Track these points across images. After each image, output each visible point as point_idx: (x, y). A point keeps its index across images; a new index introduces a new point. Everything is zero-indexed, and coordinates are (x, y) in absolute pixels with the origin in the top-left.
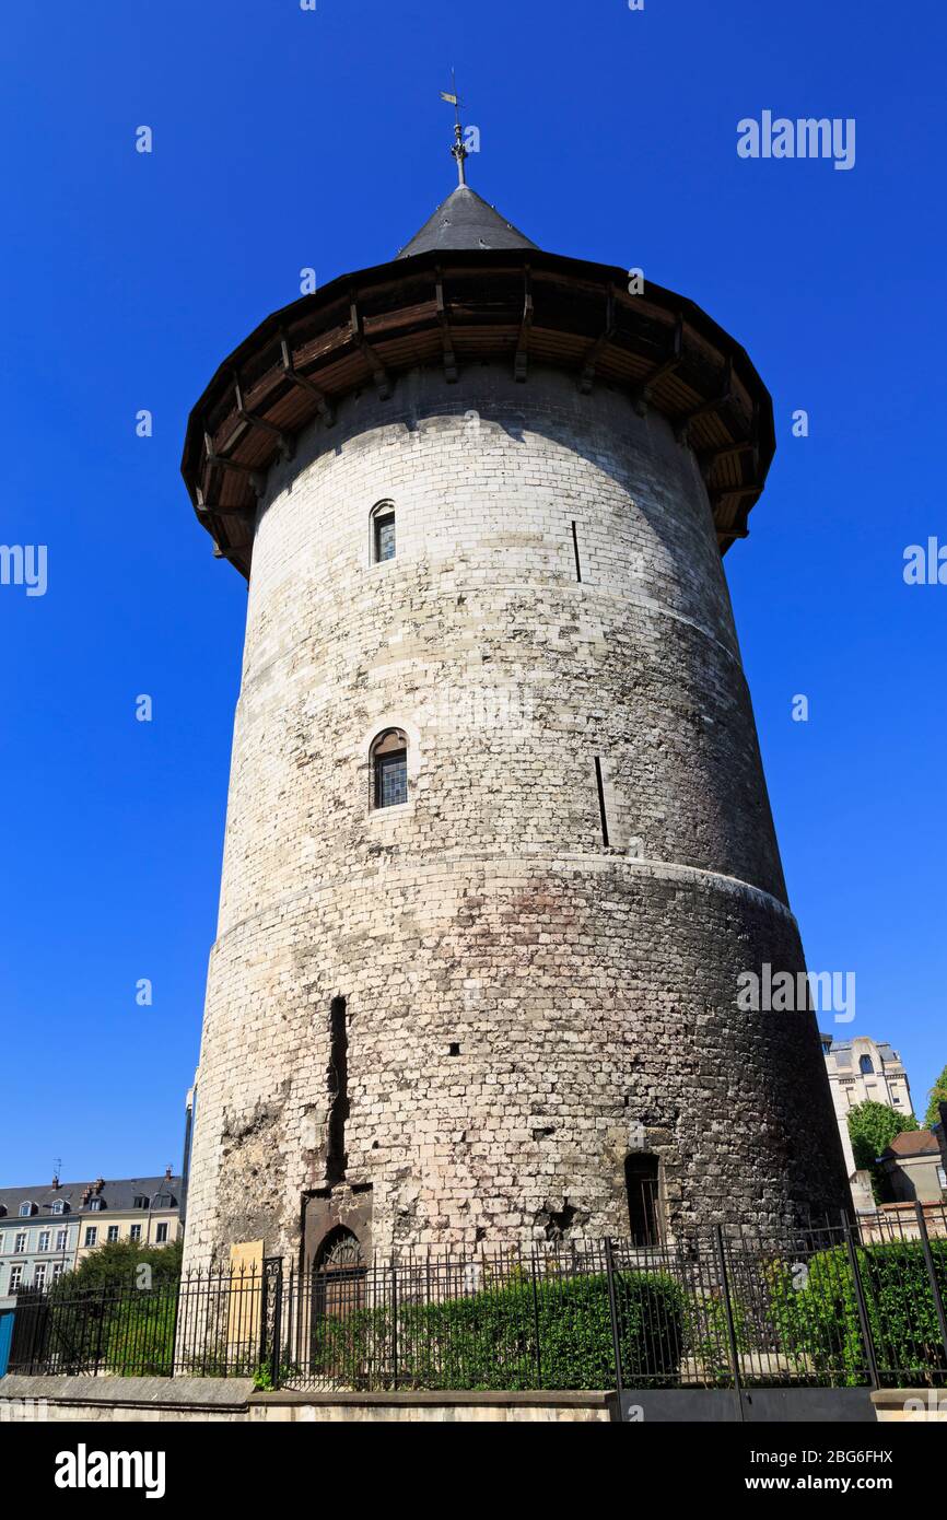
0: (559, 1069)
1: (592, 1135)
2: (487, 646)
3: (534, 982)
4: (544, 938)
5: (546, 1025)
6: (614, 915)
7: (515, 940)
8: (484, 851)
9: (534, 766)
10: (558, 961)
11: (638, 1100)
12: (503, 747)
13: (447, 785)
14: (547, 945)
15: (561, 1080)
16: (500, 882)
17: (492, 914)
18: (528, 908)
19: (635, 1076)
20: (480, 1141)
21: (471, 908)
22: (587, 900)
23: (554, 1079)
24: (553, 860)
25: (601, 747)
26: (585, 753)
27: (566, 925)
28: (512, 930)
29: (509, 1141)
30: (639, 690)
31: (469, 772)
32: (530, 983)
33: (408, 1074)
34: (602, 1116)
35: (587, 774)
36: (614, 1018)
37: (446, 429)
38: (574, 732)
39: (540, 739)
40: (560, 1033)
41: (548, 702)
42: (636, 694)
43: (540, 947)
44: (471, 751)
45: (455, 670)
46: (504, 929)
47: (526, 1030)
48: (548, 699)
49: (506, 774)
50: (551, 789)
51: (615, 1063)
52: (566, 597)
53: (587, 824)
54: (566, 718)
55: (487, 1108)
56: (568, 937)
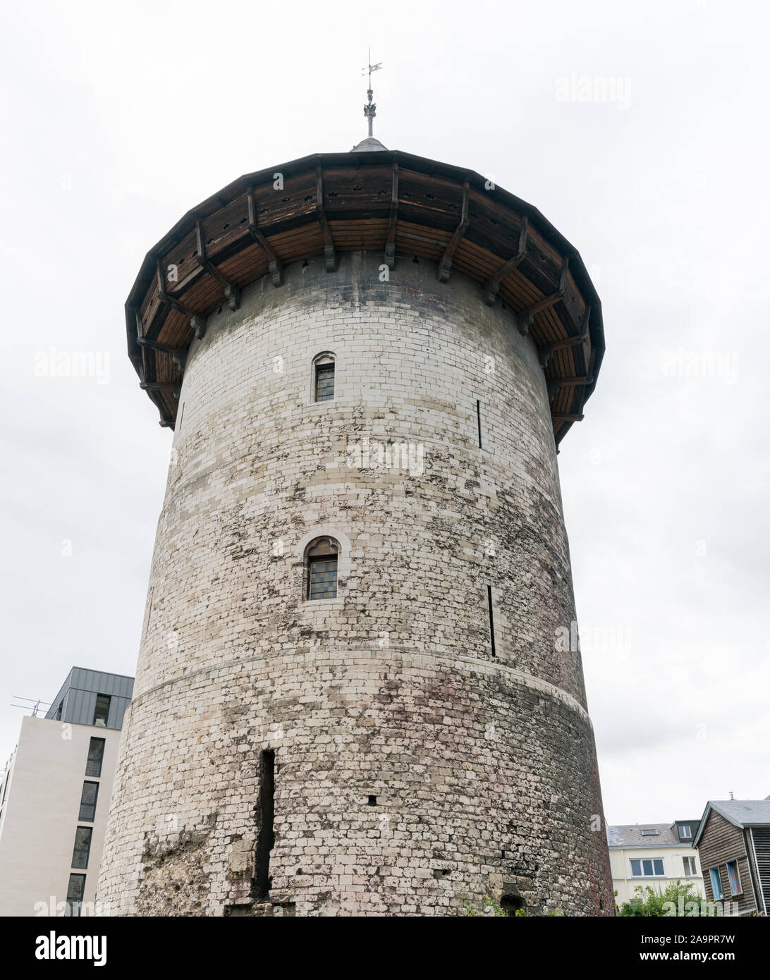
0: (455, 824)
1: (477, 878)
2: (410, 483)
3: (438, 753)
4: (447, 720)
5: (446, 789)
6: (499, 710)
7: (425, 719)
8: (401, 645)
9: (443, 584)
10: (457, 739)
11: (511, 855)
12: (420, 565)
13: (373, 589)
14: (449, 726)
15: (456, 833)
16: (414, 672)
17: (408, 696)
18: (435, 695)
19: (510, 836)
20: (391, 875)
21: (390, 689)
22: (480, 695)
23: (451, 831)
24: (455, 661)
25: (492, 579)
26: (481, 581)
27: (464, 713)
28: (422, 711)
29: (414, 877)
30: (519, 541)
31: (391, 581)
32: (435, 754)
33: (330, 817)
34: (486, 864)
35: (482, 598)
36: (496, 789)
37: (382, 305)
38: (474, 563)
39: (448, 564)
40: (456, 796)
41: (455, 536)
42: (516, 543)
43: (443, 727)
44: (394, 564)
45: (382, 498)
46: (416, 709)
47: (431, 790)
48: (455, 534)
49: (422, 587)
50: (455, 605)
51: (496, 825)
52: (471, 457)
53: (481, 636)
54: (468, 551)
55: (398, 850)
56: (465, 722)
